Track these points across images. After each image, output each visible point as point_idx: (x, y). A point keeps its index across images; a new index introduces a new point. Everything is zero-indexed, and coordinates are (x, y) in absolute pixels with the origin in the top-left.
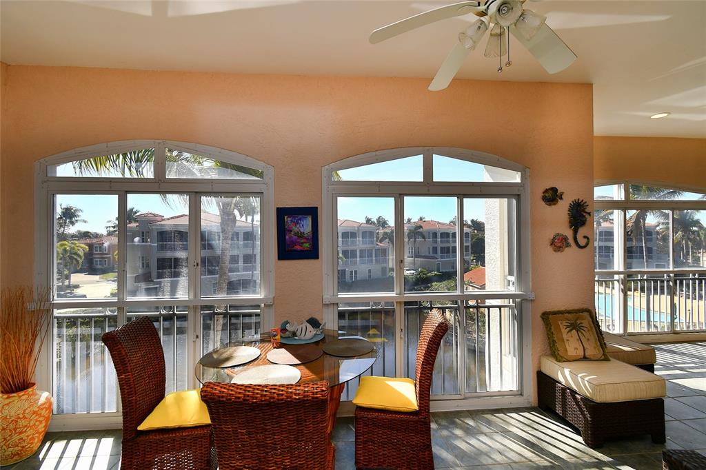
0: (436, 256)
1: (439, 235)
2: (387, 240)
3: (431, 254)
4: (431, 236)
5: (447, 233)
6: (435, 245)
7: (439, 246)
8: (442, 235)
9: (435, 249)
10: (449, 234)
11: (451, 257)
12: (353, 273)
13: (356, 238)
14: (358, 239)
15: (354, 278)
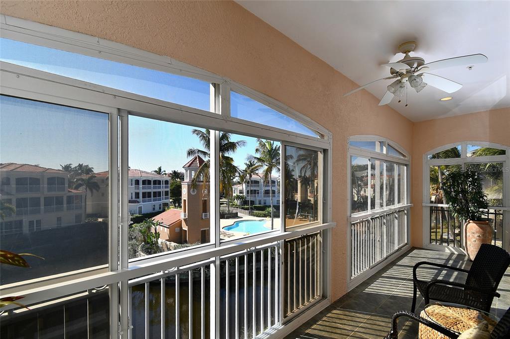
0: (138, 200)
1: (141, 183)
2: (84, 187)
3: (134, 199)
4: (134, 182)
5: (148, 180)
6: (137, 191)
7: (141, 191)
8: (144, 182)
9: (137, 195)
10: (150, 181)
11: (152, 200)
12: (35, 222)
13: (39, 184)
14: (41, 186)
15: (35, 228)
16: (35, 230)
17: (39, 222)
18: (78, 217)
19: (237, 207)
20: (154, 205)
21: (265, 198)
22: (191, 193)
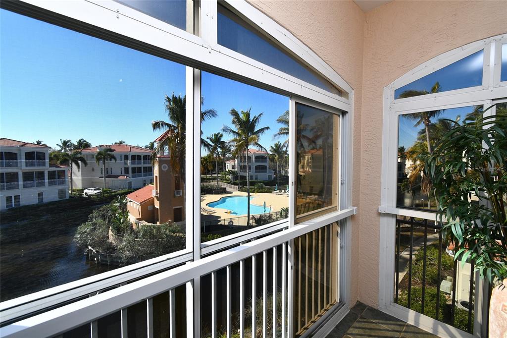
1: (130, 158)
4: (123, 157)
5: (138, 156)
6: (126, 166)
7: (130, 166)
8: (134, 157)
9: (127, 170)
11: (143, 175)
12: (13, 198)
13: (16, 159)
14: (19, 161)
15: (13, 204)
16: (13, 206)
17: (17, 198)
18: (62, 193)
19: (228, 182)
20: (145, 181)
21: (256, 174)
22: (162, 168)
